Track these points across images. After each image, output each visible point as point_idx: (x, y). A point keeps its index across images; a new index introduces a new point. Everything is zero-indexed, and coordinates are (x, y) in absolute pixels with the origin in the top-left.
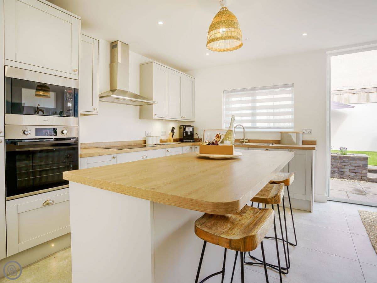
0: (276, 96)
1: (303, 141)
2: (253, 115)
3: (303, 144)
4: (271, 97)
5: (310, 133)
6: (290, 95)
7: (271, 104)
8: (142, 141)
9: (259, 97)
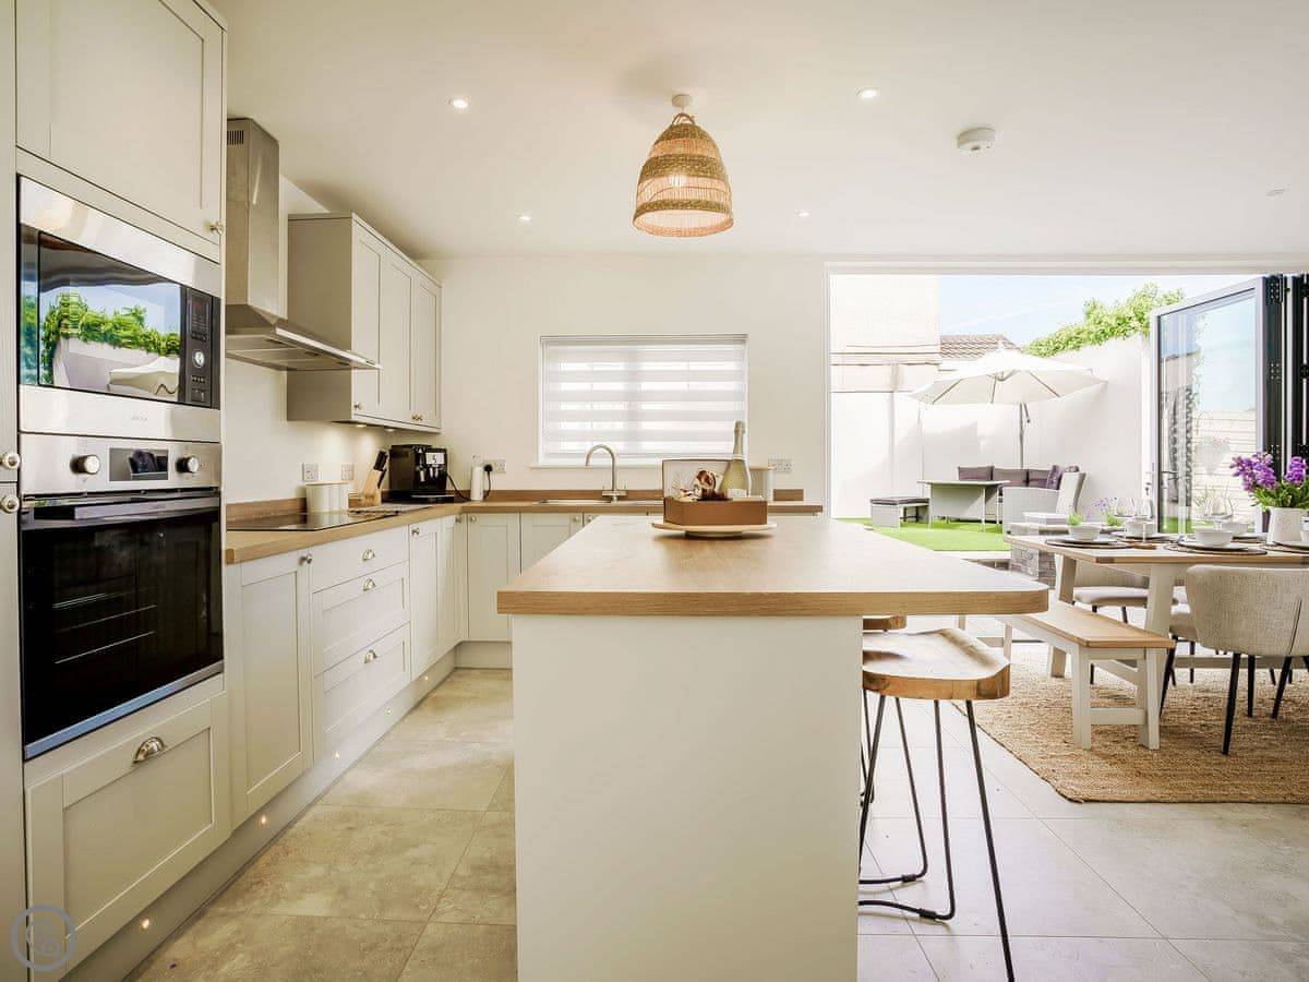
0: (695, 366)
1: (776, 492)
2: (633, 416)
3: (775, 500)
4: (682, 366)
5: (787, 469)
6: (731, 366)
7: (682, 386)
8: (295, 500)
9: (646, 366)
